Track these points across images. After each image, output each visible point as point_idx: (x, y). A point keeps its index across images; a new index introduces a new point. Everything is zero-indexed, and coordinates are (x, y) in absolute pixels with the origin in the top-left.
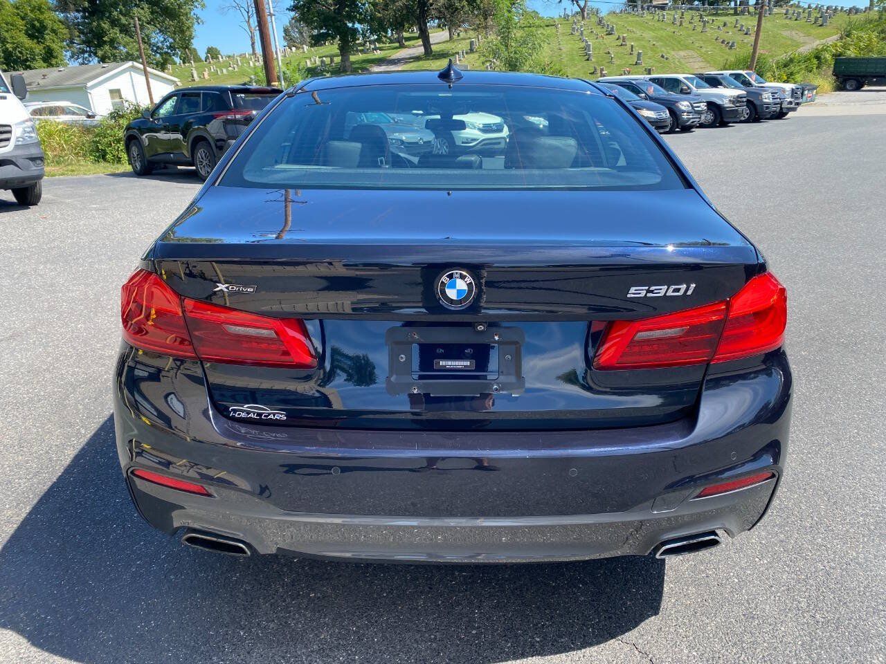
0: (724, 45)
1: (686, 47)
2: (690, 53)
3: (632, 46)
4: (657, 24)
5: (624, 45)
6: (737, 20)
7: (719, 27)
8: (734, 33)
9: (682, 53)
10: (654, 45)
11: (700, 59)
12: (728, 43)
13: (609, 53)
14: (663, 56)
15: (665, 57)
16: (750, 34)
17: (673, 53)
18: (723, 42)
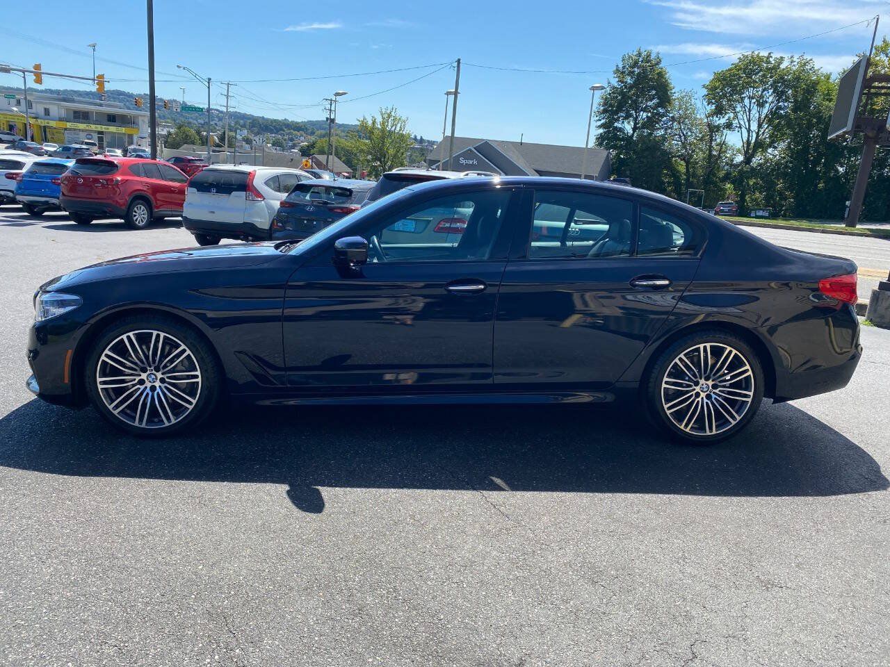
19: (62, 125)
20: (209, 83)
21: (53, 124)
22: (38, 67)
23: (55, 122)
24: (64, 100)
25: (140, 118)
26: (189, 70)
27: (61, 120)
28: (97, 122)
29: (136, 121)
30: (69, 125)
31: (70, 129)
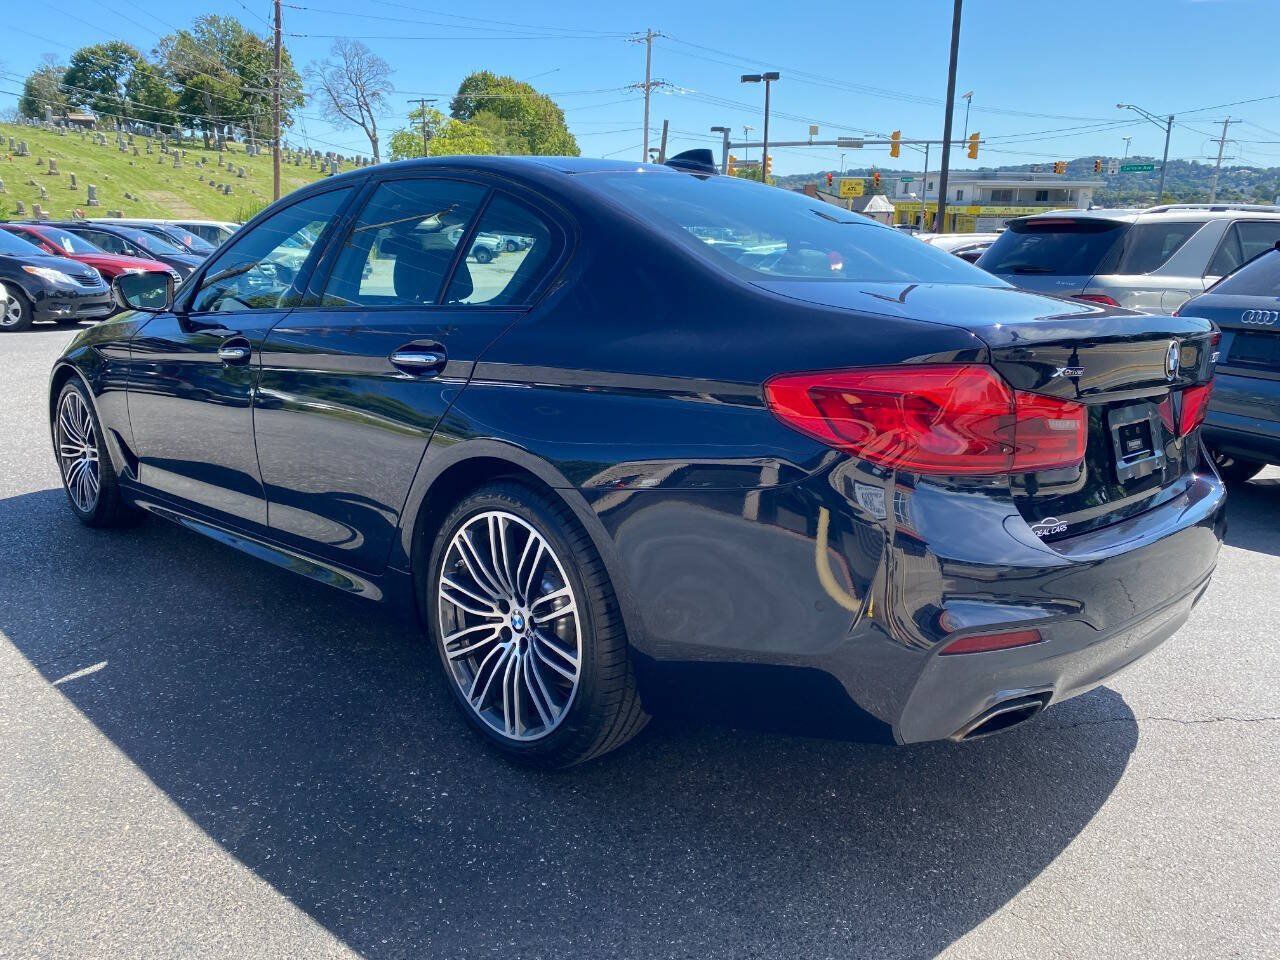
0: (214, 189)
1: (160, 187)
2: (169, 195)
3: (73, 177)
4: (95, 149)
5: (55, 174)
6: (220, 157)
7: (197, 163)
8: (221, 174)
9: (157, 194)
10: (106, 178)
11: (187, 205)
12: (220, 186)
13: (33, 184)
14: (128, 196)
15: (133, 197)
16: (245, 177)
17: (142, 192)
18: (212, 184)
19: (974, 210)
20: (1169, 124)
21: (963, 210)
22: (896, 135)
23: (965, 208)
24: (984, 177)
25: (1081, 192)
26: (1136, 109)
27: (974, 203)
28: (1022, 203)
29: (1075, 196)
30: (983, 210)
31: (984, 216)
